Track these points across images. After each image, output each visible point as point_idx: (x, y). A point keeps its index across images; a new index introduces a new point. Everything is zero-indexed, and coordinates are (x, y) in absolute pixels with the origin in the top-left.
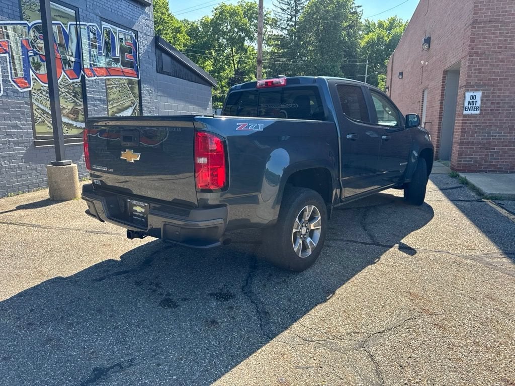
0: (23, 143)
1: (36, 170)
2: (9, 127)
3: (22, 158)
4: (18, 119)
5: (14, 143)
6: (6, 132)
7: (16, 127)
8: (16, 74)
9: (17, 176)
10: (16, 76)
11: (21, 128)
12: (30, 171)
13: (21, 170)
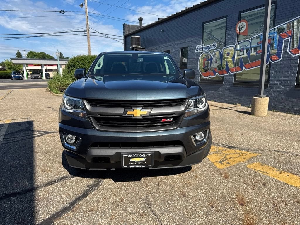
0: (288, 85)
1: (293, 102)
2: (281, 76)
3: (285, 94)
4: (288, 72)
5: (282, 85)
6: (279, 79)
7: (285, 76)
8: (293, 47)
9: (279, 102)
10: (292, 48)
11: (288, 77)
12: (288, 102)
13: (283, 100)
